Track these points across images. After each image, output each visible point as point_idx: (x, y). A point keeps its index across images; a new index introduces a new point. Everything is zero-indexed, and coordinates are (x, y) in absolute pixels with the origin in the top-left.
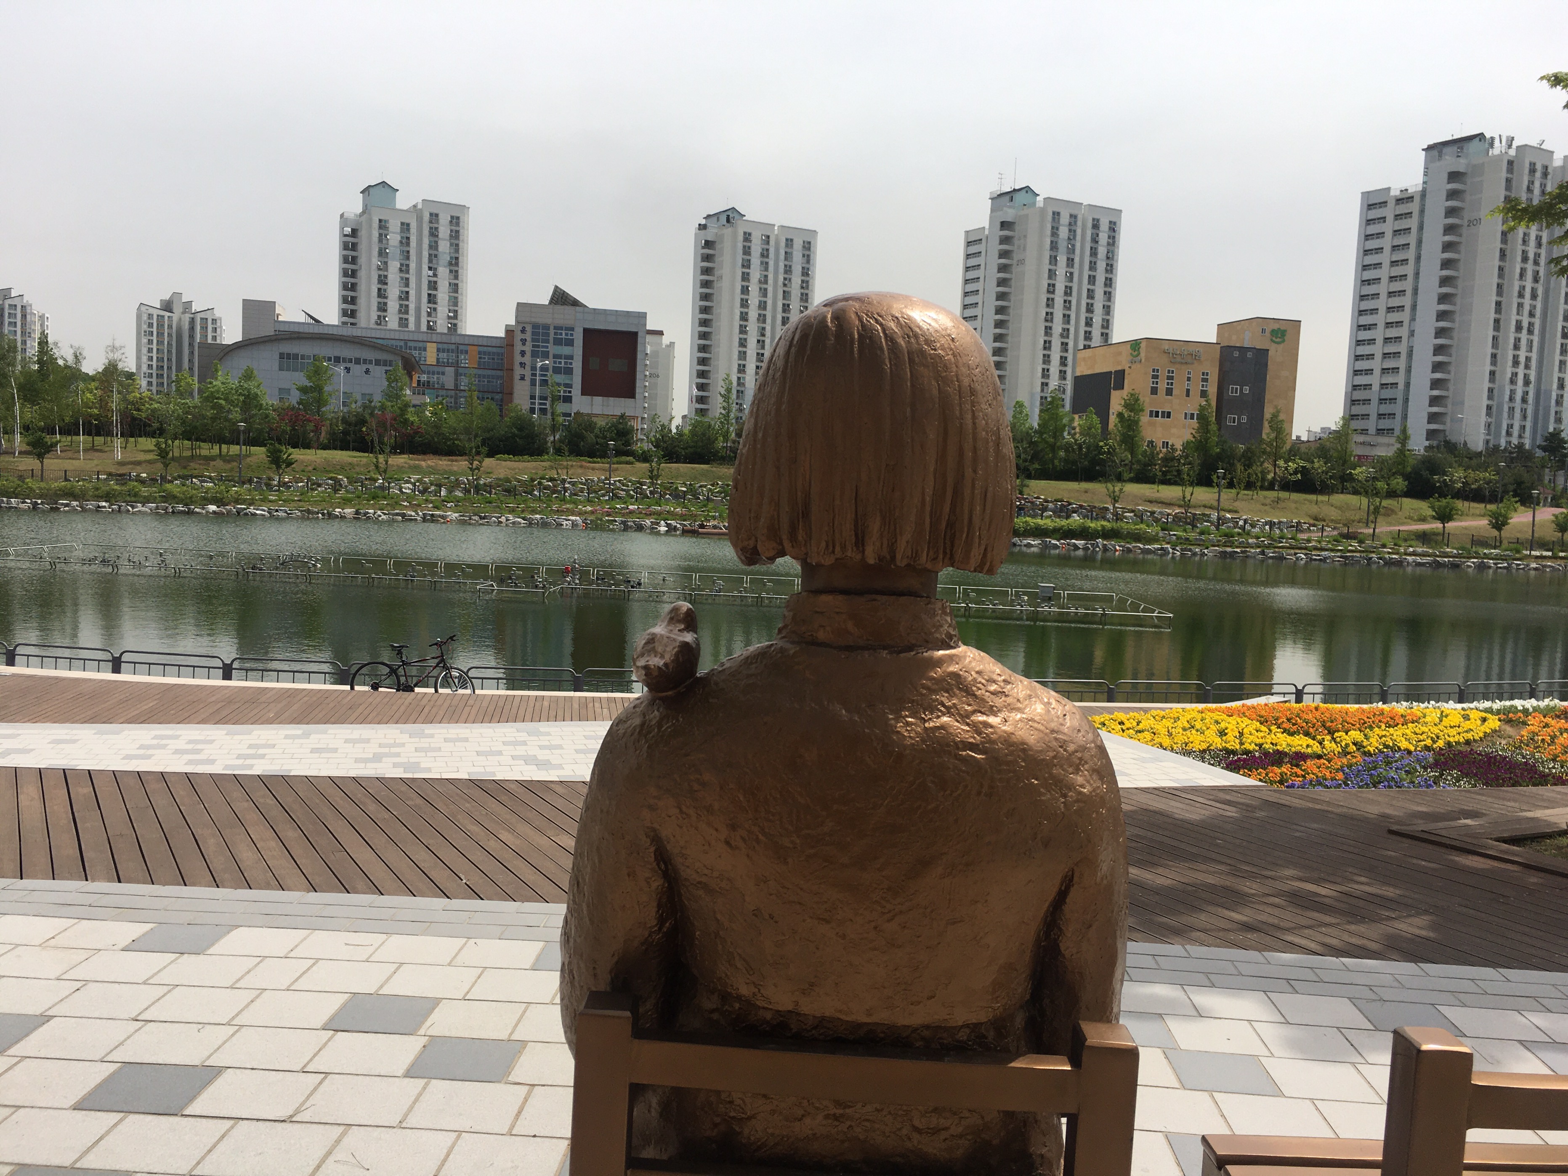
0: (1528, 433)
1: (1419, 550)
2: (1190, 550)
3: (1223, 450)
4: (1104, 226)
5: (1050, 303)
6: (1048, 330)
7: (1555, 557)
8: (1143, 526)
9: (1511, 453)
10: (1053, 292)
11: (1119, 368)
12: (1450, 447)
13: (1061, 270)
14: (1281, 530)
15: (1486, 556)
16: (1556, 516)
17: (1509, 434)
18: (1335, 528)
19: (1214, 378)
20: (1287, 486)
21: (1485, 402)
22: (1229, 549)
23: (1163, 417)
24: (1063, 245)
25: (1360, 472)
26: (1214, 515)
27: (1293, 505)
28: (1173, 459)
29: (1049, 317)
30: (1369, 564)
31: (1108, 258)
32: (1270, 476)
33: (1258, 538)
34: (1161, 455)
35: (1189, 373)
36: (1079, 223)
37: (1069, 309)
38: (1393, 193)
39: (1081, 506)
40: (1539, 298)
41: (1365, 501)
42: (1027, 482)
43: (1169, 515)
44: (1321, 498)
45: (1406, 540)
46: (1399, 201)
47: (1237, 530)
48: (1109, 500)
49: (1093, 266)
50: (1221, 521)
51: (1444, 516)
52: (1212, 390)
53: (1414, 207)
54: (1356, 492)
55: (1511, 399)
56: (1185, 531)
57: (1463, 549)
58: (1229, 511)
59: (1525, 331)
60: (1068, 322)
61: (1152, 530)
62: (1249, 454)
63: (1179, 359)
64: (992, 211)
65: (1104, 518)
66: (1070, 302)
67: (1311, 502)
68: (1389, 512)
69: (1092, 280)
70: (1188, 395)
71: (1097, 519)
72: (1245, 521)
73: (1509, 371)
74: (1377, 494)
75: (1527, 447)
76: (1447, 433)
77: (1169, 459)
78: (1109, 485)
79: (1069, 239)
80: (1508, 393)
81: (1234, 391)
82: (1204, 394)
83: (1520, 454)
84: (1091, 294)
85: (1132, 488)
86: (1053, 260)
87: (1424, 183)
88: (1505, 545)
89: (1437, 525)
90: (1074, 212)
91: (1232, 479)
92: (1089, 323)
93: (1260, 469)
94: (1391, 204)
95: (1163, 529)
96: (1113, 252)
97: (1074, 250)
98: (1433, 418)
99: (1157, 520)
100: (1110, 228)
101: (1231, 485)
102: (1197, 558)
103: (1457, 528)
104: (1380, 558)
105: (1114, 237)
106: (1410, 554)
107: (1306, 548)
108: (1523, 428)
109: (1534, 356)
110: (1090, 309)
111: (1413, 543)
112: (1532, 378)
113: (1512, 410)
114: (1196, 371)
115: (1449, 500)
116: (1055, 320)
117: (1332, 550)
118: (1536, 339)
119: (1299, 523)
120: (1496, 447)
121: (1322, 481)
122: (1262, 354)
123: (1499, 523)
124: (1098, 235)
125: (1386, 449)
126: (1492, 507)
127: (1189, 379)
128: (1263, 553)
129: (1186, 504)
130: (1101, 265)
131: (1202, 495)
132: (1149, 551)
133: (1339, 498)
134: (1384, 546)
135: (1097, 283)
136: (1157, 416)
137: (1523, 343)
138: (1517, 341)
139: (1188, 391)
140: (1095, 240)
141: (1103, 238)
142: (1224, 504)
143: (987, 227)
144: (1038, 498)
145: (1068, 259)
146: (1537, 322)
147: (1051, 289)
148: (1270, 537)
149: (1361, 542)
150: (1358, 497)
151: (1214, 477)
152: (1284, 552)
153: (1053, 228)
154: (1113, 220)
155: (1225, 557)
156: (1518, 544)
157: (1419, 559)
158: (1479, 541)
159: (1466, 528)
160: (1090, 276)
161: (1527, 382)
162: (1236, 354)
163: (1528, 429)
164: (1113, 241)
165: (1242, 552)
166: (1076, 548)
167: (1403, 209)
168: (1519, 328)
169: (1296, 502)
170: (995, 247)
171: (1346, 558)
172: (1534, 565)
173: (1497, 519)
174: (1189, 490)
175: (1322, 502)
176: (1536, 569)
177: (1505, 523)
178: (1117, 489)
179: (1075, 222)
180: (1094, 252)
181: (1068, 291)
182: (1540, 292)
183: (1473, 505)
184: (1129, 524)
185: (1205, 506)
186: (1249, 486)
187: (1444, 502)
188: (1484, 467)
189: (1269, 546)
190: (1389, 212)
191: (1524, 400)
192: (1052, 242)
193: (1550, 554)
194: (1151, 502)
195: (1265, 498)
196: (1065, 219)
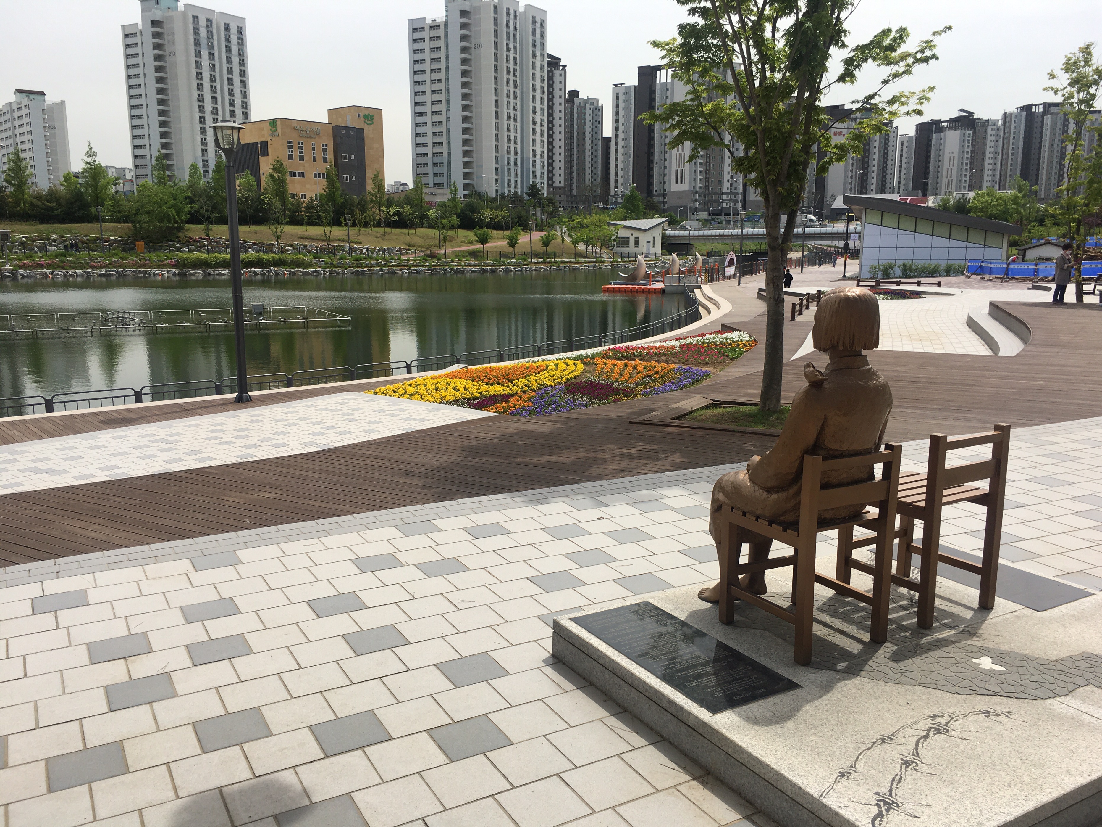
0: (519, 185)
1: (472, 263)
2: (335, 271)
3: (345, 200)
4: (234, 30)
5: (200, 87)
6: (201, 109)
7: (544, 262)
8: (301, 256)
9: (511, 198)
10: (201, 79)
11: (263, 140)
12: (479, 195)
13: (205, 62)
14: (390, 254)
15: (509, 264)
16: (542, 237)
17: (509, 186)
18: (421, 251)
19: (330, 147)
20: (389, 224)
21: (494, 166)
22: (360, 269)
23: (299, 176)
24: (204, 42)
25: (432, 213)
26: (347, 246)
27: (395, 237)
28: (313, 207)
29: (201, 98)
30: (445, 274)
31: (240, 55)
32: (378, 218)
33: (377, 260)
34: (305, 205)
35: (313, 144)
36: (214, 26)
37: (216, 92)
38: (427, 22)
39: (254, 244)
40: (518, 99)
41: (437, 232)
42: (211, 227)
43: (317, 247)
44: (412, 231)
45: (464, 256)
46: (432, 27)
47: (362, 255)
48: (273, 238)
49: (229, 60)
50: (352, 250)
51: (483, 240)
52: (330, 156)
53: (441, 32)
54: (430, 227)
55: (508, 163)
56: (329, 258)
57: (496, 260)
58: (356, 243)
59: (512, 120)
60: (216, 103)
61: (308, 259)
62: (363, 203)
63: (305, 134)
64: (143, 11)
65: (272, 252)
66: (215, 87)
67: (405, 234)
68: (452, 239)
69: (230, 71)
70: (314, 161)
71: (267, 252)
72: (367, 249)
73: (506, 145)
74: (443, 227)
75: (519, 194)
76: (475, 186)
77: (310, 207)
78: (272, 227)
79: (208, 37)
80: (506, 159)
81: (345, 158)
82: (325, 160)
83: (516, 199)
84: (230, 82)
85: (289, 229)
86: (198, 53)
87: (446, 16)
88: (517, 256)
89: (479, 246)
90: (209, 17)
91: (354, 220)
92: (232, 104)
93: (371, 213)
94: (427, 29)
95: (315, 258)
96: (243, 50)
97: (213, 47)
98: (466, 176)
99: (309, 252)
100: (238, 31)
101: (354, 225)
102: (340, 276)
103: (491, 247)
104: (451, 269)
105: (242, 39)
106: (467, 266)
107: (407, 266)
108: (516, 181)
109: (518, 135)
110: (231, 93)
111: (469, 258)
112: (519, 150)
113: (509, 170)
114: (318, 143)
115: (485, 230)
116: (206, 100)
117: (423, 266)
118: (518, 124)
119: (400, 249)
120: (503, 194)
121: (410, 220)
122: (360, 132)
123: (513, 243)
124: (230, 36)
125: (443, 197)
126: (507, 233)
127: (314, 149)
128: (381, 270)
129: (328, 239)
130: (235, 60)
131: (337, 232)
132: (307, 274)
133: (421, 231)
134: (452, 261)
135: (234, 73)
136: (295, 176)
137: (512, 127)
138: (509, 125)
139: (314, 157)
140: (228, 40)
141: (234, 38)
142: (352, 238)
143: (140, 23)
144: (221, 238)
145: (209, 53)
146: (518, 114)
147: (199, 76)
148: (384, 259)
149: (439, 259)
150: (432, 230)
151: (342, 220)
152: (394, 269)
153: (194, 28)
154: (240, 25)
155: (358, 275)
156: (525, 256)
157: (473, 268)
158: (503, 255)
159: (495, 247)
160: (228, 68)
161: (516, 153)
162: (343, 131)
163: (519, 182)
164: (241, 42)
165: (369, 270)
166: (256, 274)
167: (434, 33)
168: (509, 118)
169: (396, 235)
170: (149, 41)
171: (432, 270)
172: (534, 268)
173: (511, 240)
174: (328, 229)
175: (412, 234)
176: (535, 270)
177: (516, 243)
178: (278, 230)
179: (211, 25)
180: (228, 50)
181: (213, 79)
182: (518, 95)
183: (497, 232)
184: (290, 255)
185: (339, 240)
186: (366, 225)
187: (482, 231)
188: (500, 208)
189: (385, 266)
190: (426, 34)
191: (515, 164)
192: (195, 39)
193: (541, 260)
194: (303, 238)
195: (377, 232)
196: (203, 22)
